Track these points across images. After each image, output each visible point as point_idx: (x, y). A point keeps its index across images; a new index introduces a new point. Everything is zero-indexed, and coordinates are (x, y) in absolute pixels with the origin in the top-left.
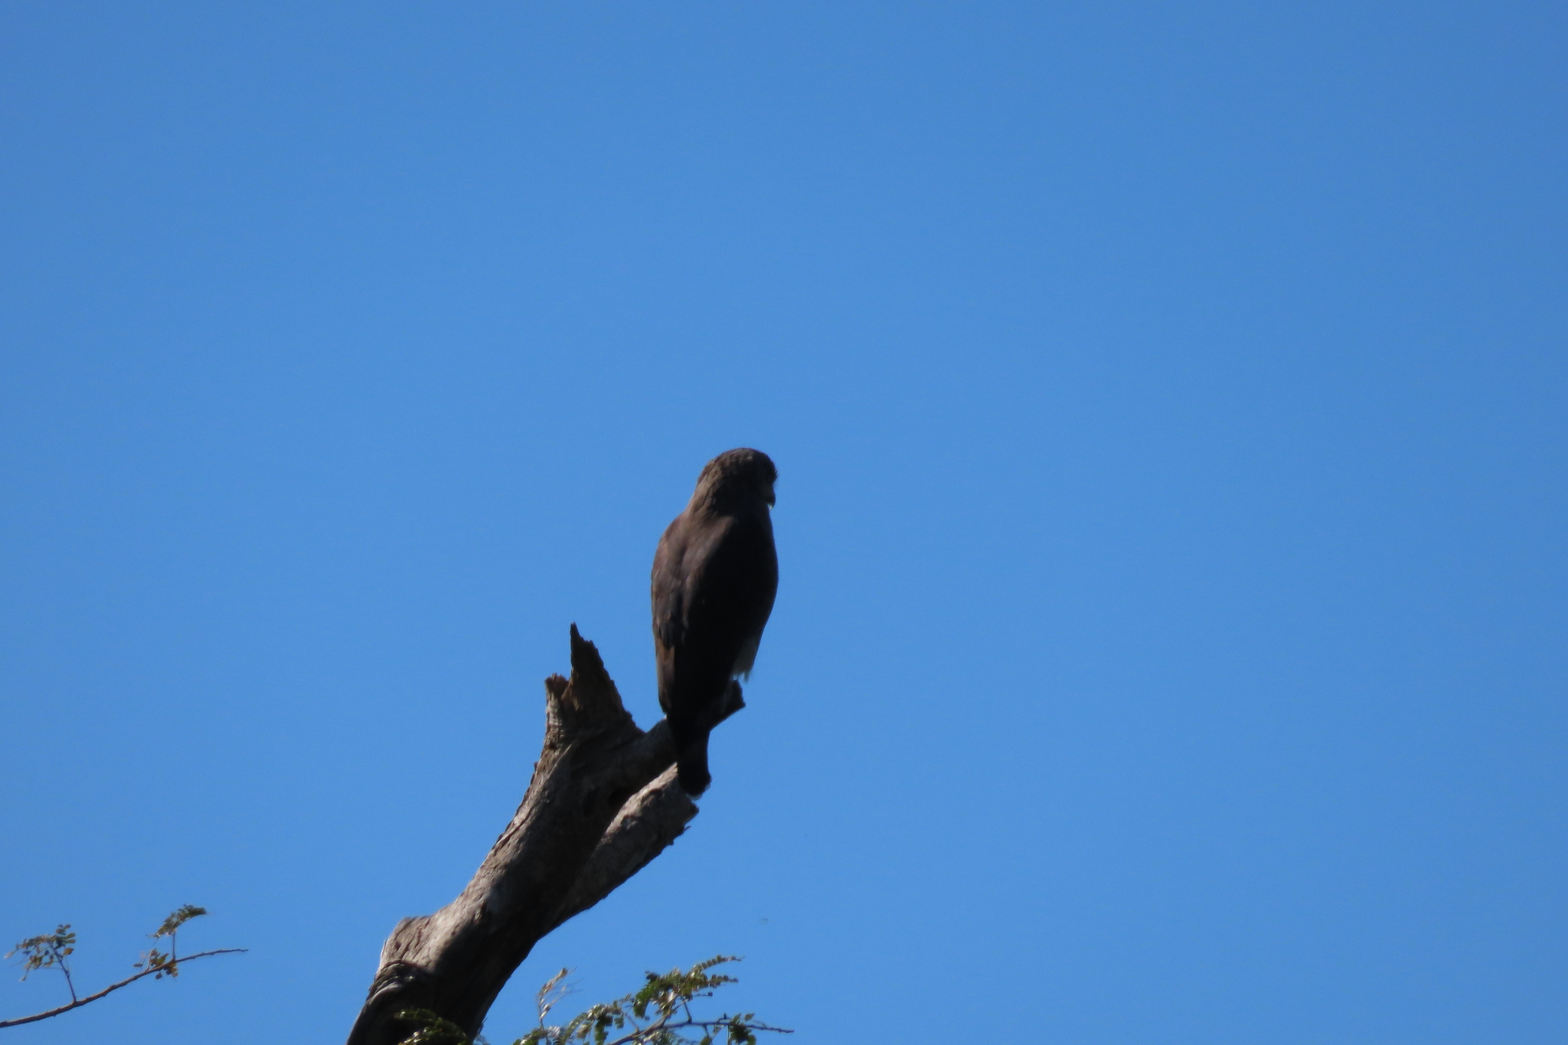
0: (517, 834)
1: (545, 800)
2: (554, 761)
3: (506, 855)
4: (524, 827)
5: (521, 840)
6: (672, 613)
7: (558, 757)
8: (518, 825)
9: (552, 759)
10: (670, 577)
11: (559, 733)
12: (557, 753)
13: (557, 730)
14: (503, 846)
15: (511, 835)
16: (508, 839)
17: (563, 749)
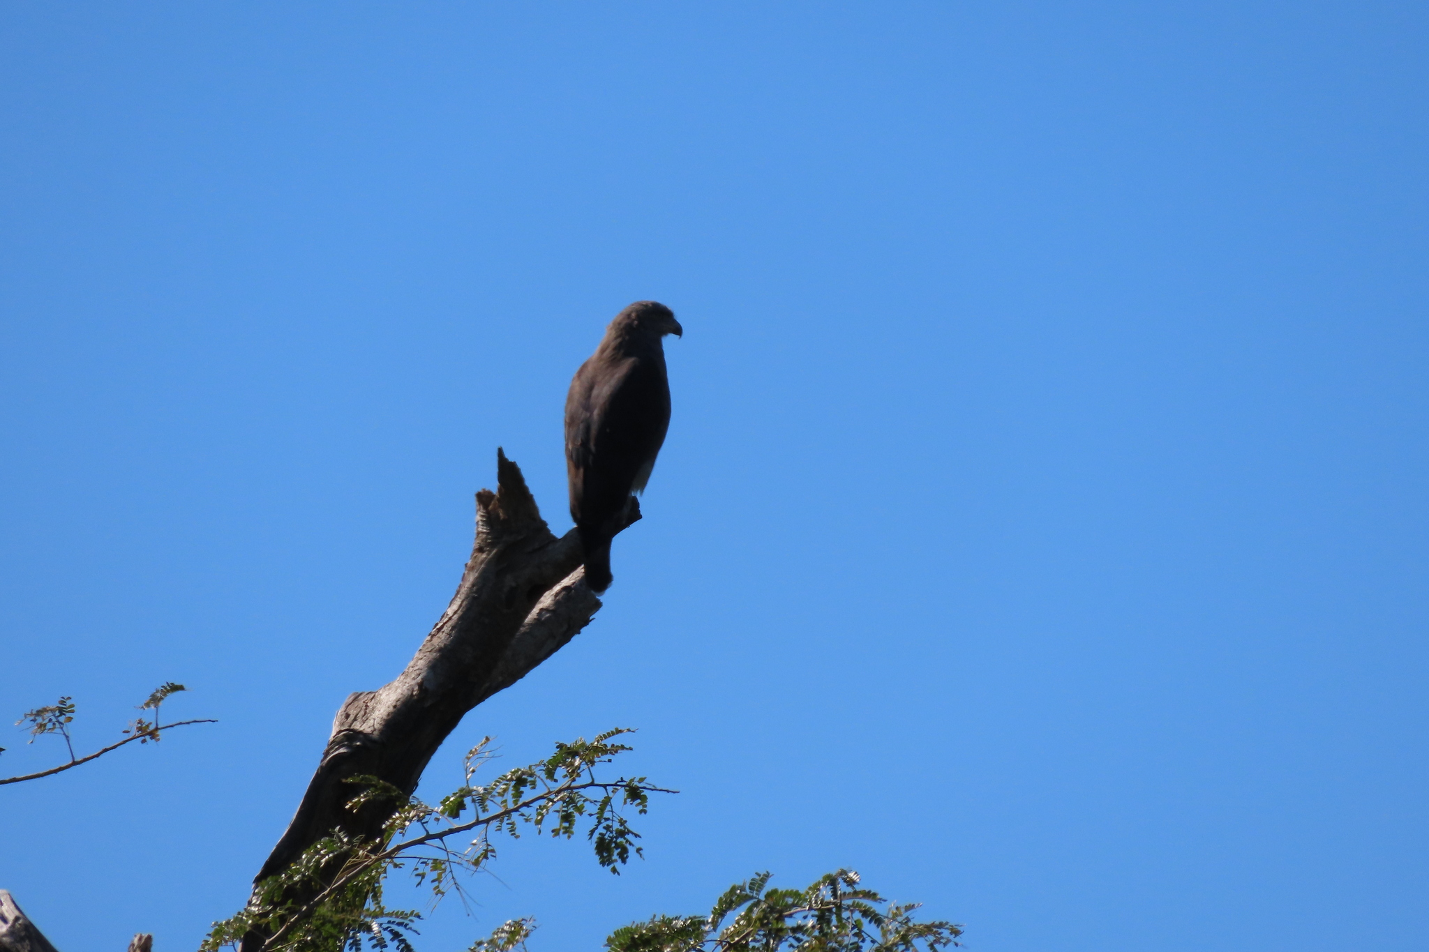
0: (450, 623)
1: (474, 595)
2: (482, 562)
3: (441, 640)
4: (455, 617)
5: (453, 628)
6: (581, 440)
7: (486, 558)
8: (451, 615)
9: (479, 561)
10: (581, 409)
11: (486, 539)
12: (484, 556)
13: (486, 535)
14: (438, 632)
15: (445, 624)
16: (442, 627)
17: (490, 552)
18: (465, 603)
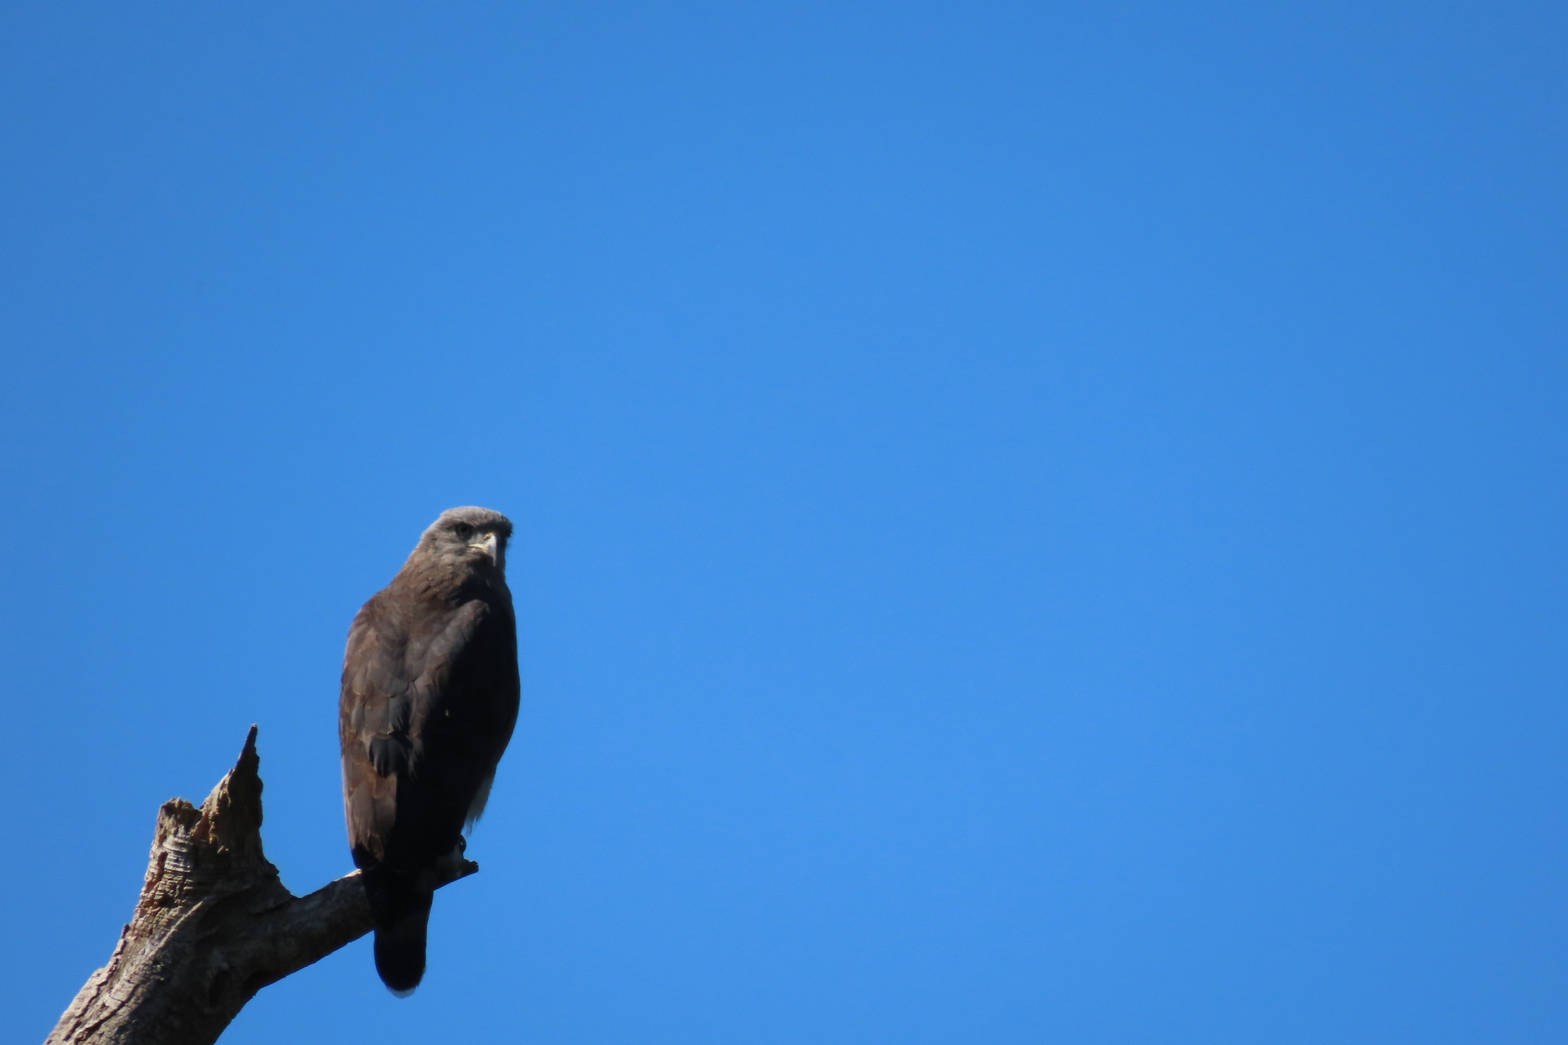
0: (113, 1021)
1: (157, 977)
2: (170, 923)
4: (124, 1012)
5: (122, 1029)
6: (394, 727)
7: (177, 917)
8: (114, 1007)
9: (163, 921)
11: (183, 885)
12: (174, 912)
13: (180, 878)
14: (89, 1035)
15: (101, 1022)
16: (97, 1027)
17: (187, 907)
18: (140, 990)
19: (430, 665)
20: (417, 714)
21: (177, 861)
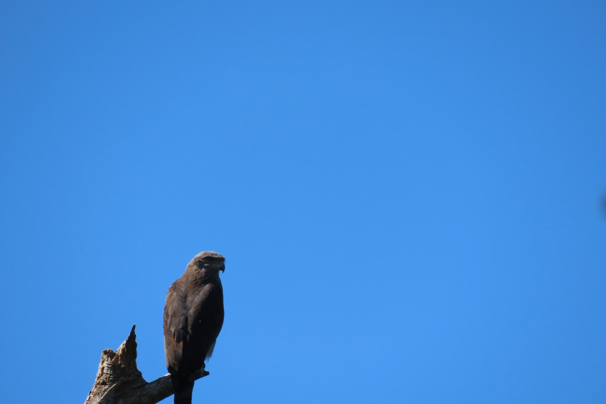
2: (105, 391)
6: (182, 326)
7: (108, 389)
9: (103, 390)
11: (109, 378)
12: (106, 387)
13: (109, 375)
17: (111, 385)
19: (195, 305)
20: (190, 322)
21: (107, 370)
